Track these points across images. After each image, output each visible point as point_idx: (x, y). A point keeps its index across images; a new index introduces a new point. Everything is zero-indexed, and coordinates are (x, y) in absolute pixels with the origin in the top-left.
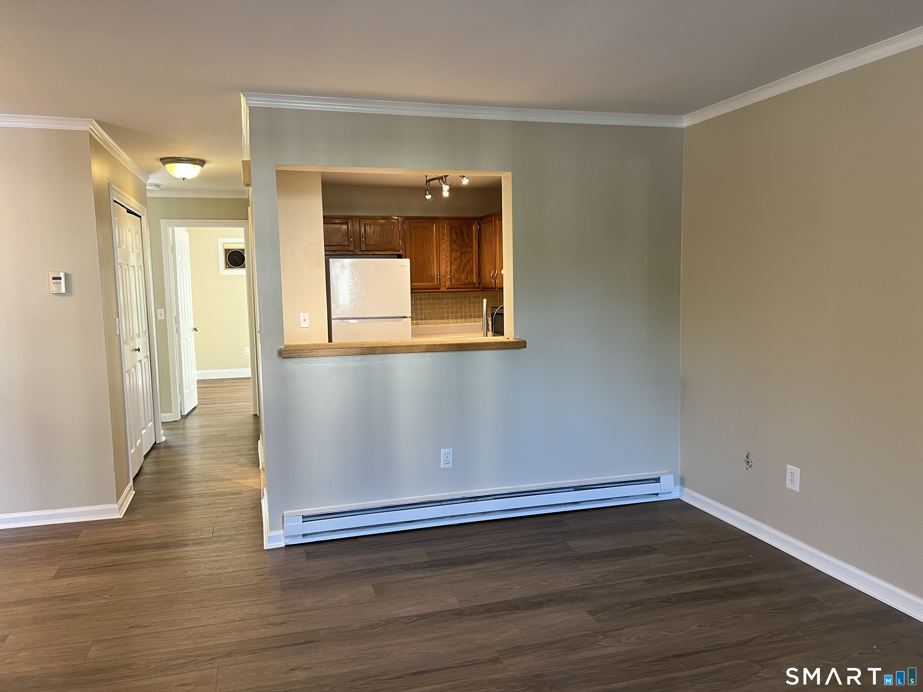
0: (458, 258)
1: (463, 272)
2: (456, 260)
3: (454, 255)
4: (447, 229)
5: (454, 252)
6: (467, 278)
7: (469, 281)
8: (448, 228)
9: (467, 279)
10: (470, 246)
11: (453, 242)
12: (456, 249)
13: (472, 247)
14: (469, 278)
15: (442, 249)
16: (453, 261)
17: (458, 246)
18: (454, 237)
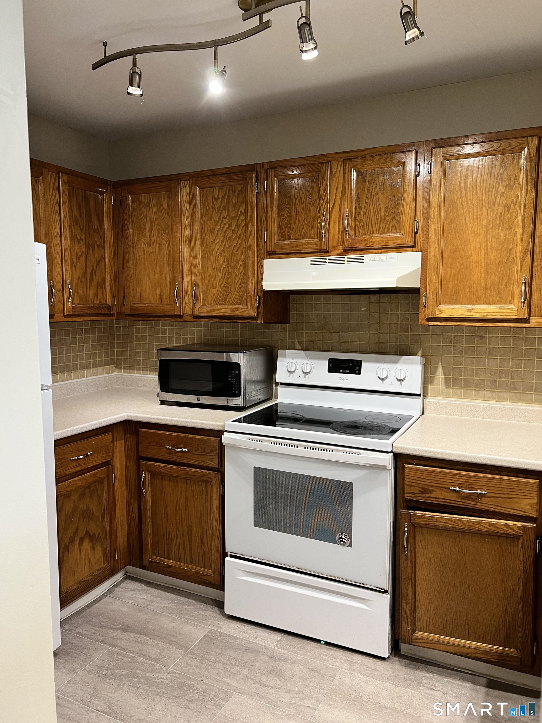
0: (81, 255)
1: (90, 283)
2: (79, 258)
3: (77, 249)
4: (64, 192)
5: (76, 241)
6: (96, 295)
7: (100, 302)
8: (66, 192)
9: (97, 298)
10: (101, 234)
11: (74, 222)
12: (79, 237)
13: (102, 237)
14: (100, 296)
15: (55, 234)
16: (75, 260)
17: (81, 230)
18: (76, 211)
